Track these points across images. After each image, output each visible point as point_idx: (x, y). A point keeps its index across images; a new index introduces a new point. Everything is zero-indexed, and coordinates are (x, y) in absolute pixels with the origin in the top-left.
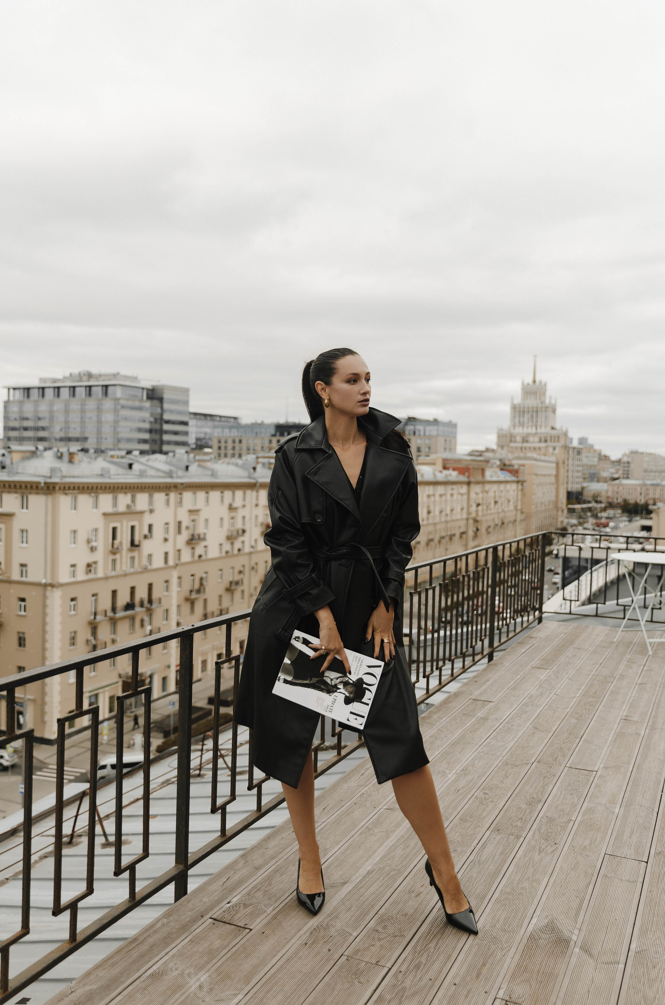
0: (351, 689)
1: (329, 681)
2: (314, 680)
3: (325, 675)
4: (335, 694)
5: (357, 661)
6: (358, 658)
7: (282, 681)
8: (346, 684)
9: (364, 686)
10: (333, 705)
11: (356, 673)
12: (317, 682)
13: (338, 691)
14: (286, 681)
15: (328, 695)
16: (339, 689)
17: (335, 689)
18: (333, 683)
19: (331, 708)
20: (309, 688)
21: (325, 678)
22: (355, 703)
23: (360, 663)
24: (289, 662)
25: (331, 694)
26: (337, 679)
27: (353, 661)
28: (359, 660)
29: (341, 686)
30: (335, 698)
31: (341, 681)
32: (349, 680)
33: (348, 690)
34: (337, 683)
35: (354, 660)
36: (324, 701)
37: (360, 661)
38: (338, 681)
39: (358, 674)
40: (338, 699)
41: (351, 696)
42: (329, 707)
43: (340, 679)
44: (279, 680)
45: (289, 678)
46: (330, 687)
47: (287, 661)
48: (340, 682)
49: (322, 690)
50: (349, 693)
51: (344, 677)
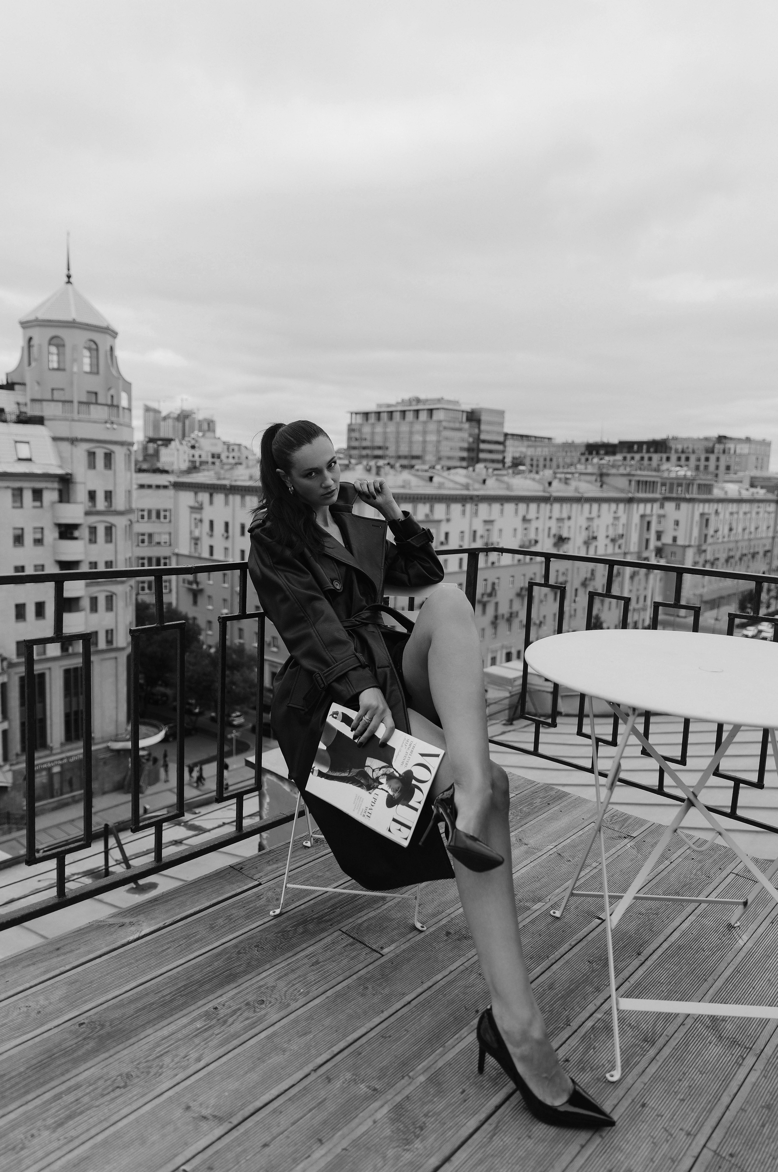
0: (396, 786)
1: (370, 773)
2: (352, 771)
3: (366, 764)
4: (375, 791)
6: (409, 742)
7: (315, 774)
9: (414, 782)
10: (371, 807)
12: (355, 774)
13: (380, 787)
14: (320, 774)
15: (366, 793)
16: (382, 784)
17: (376, 785)
18: (374, 776)
19: (369, 811)
20: (348, 783)
21: (365, 769)
23: (411, 749)
24: (325, 748)
25: (370, 791)
26: (380, 769)
27: (402, 746)
29: (383, 780)
31: (384, 772)
33: (392, 787)
34: (379, 775)
35: (404, 745)
36: (361, 801)
40: (378, 798)
41: (396, 795)
44: (312, 773)
45: (325, 770)
46: (370, 781)
47: (322, 746)
48: (383, 775)
49: (359, 784)
50: (395, 791)
51: (388, 767)
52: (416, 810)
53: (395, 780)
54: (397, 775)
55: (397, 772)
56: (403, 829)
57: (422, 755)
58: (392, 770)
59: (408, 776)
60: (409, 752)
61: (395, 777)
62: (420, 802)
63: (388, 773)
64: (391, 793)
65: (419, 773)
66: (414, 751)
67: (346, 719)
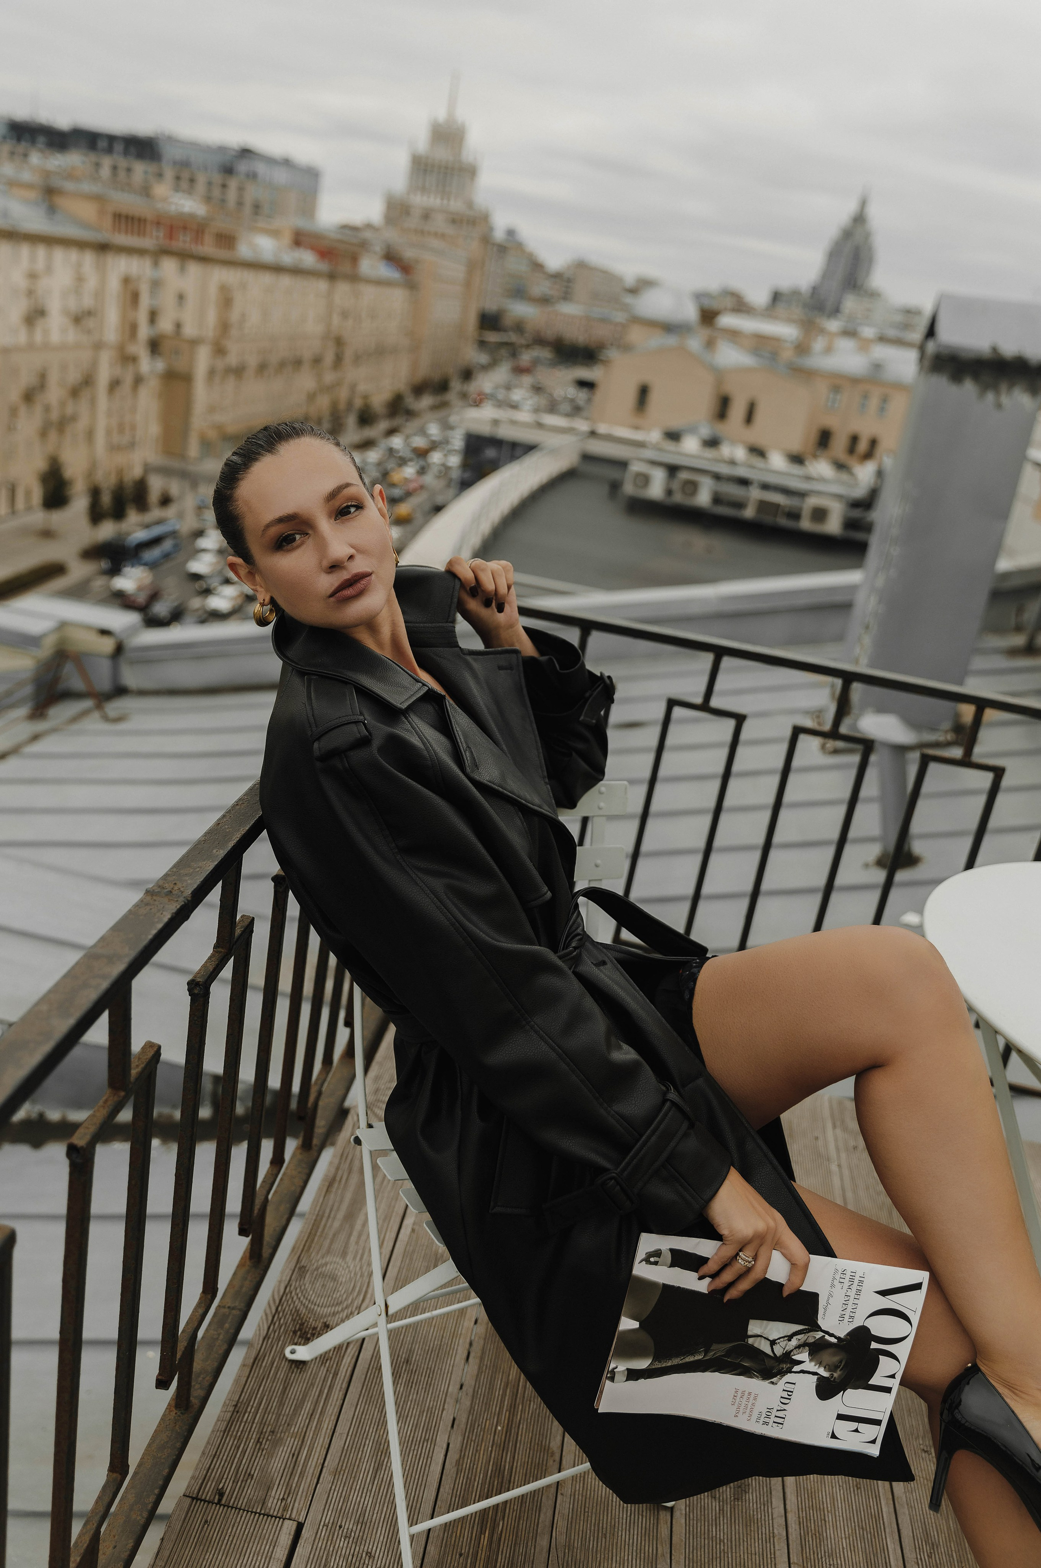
0: (836, 1359)
1: (765, 1347)
2: (718, 1350)
3: (749, 1333)
4: (789, 1377)
5: (847, 1283)
6: (848, 1274)
7: (620, 1377)
8: (816, 1349)
9: (874, 1345)
10: (784, 1407)
11: (847, 1317)
12: (728, 1353)
13: (796, 1368)
14: (633, 1375)
15: (765, 1384)
16: (800, 1362)
17: (785, 1366)
18: (779, 1351)
19: (780, 1414)
20: (703, 1371)
21: (751, 1341)
22: (849, 1392)
23: (855, 1287)
24: (635, 1325)
25: (774, 1380)
26: (790, 1338)
27: (833, 1286)
28: (852, 1280)
29: (803, 1356)
30: (789, 1387)
31: (802, 1341)
32: (827, 1337)
33: (824, 1363)
34: (788, 1348)
35: (836, 1283)
36: (755, 1399)
37: (856, 1282)
38: (794, 1342)
39: (851, 1317)
40: (796, 1389)
41: (835, 1375)
42: (774, 1413)
43: (799, 1337)
44: (612, 1379)
45: (643, 1364)
46: (769, 1363)
47: (627, 1324)
48: (798, 1347)
49: (745, 1372)
50: (830, 1368)
51: (810, 1331)
52: (888, 1390)
53: (830, 1351)
54: (833, 1340)
55: (832, 1335)
56: (862, 1427)
57: (884, 1293)
58: (820, 1334)
59: (861, 1335)
60: (852, 1294)
61: (830, 1345)
62: (893, 1376)
63: (811, 1340)
64: (825, 1374)
65: (883, 1327)
66: (863, 1289)
67: (681, 1260)
